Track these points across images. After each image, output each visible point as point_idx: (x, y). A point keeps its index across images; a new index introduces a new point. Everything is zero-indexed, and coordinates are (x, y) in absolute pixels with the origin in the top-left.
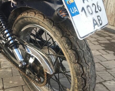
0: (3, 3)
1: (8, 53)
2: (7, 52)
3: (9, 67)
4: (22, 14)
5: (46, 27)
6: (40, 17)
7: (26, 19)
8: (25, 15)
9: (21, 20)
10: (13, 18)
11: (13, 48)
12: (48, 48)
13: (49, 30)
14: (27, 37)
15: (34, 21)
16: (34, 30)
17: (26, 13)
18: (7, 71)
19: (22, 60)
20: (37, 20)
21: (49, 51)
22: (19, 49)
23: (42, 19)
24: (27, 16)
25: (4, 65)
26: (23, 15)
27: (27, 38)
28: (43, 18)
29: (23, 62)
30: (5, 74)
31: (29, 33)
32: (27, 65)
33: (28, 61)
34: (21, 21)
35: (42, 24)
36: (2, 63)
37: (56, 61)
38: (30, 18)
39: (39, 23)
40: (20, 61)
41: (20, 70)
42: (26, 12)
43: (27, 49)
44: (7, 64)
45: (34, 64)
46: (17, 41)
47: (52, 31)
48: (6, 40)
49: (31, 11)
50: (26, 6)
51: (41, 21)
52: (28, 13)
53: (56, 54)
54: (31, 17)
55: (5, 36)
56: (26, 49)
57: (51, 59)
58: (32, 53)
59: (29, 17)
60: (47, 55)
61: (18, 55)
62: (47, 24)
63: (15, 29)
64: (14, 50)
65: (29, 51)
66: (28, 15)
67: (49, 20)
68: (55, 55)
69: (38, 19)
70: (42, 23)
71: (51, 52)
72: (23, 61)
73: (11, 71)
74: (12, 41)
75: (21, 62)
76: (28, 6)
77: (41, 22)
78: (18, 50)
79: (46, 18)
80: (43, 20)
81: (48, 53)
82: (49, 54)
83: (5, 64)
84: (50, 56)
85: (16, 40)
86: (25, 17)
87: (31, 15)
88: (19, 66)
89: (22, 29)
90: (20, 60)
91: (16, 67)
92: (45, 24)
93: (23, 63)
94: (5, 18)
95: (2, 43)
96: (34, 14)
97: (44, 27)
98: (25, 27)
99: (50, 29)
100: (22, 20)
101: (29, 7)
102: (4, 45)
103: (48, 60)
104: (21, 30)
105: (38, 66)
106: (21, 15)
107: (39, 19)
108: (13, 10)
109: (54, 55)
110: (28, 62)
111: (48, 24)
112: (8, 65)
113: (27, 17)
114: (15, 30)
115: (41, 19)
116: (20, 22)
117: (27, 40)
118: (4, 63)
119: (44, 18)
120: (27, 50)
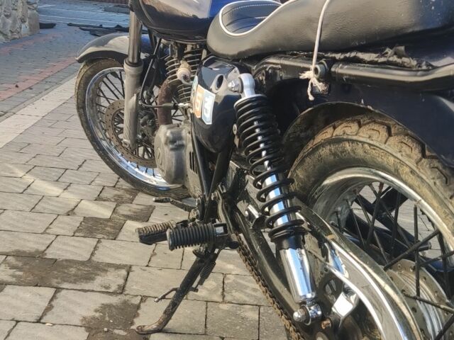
0: (278, 79)
1: (261, 254)
2: (258, 248)
3: (252, 301)
4: (336, 124)
5: (425, 191)
6: (405, 148)
7: (348, 146)
8: (348, 131)
9: (328, 147)
10: (301, 131)
11: (285, 243)
12: (417, 270)
13: (436, 204)
14: (339, 209)
15: (380, 160)
16: (373, 189)
17: (352, 125)
18: (243, 315)
19: (309, 296)
20: (392, 159)
21: (418, 284)
22: (303, 251)
23: (415, 157)
24: (355, 138)
25: (236, 291)
26: (339, 131)
27: (337, 213)
28: (420, 155)
29: (312, 305)
30: (236, 325)
31: (348, 197)
32: (323, 318)
33: (331, 305)
34: (330, 150)
35: (411, 179)
36: (229, 279)
37: (442, 333)
38: (366, 145)
39: (397, 170)
40: (301, 297)
41: (291, 329)
42: (353, 121)
43: (333, 257)
44: (247, 287)
45: (351, 320)
46: (302, 222)
47: (445, 212)
48: (267, 209)
49: (375, 122)
50: (360, 102)
51: (407, 165)
52: (360, 126)
53: (447, 304)
54: (370, 145)
55: (263, 196)
56: (330, 257)
57: (424, 320)
58: (349, 279)
59: (360, 142)
60: (407, 296)
61: (298, 274)
62: (431, 182)
63: (299, 174)
64: (285, 253)
65: (338, 269)
66: (361, 134)
67: (441, 168)
68: (442, 306)
69: (399, 155)
70: (412, 172)
71: (427, 289)
72: (312, 300)
73: (256, 317)
74: (285, 217)
75: (304, 303)
76: (366, 104)
77: (407, 170)
78: (301, 254)
79: (432, 157)
80: (417, 163)
81: (414, 293)
82: (417, 298)
83: (241, 288)
84: (421, 306)
85: (299, 216)
86: (348, 140)
87: (370, 137)
88: (296, 315)
89: (325, 179)
90: (301, 294)
91: (279, 312)
92: (422, 179)
93: (312, 308)
94: (277, 132)
95: (247, 213)
96: (384, 133)
97: (418, 190)
98: (338, 173)
99: (442, 203)
100: (333, 148)
101: (369, 107)
102: (251, 224)
103: (412, 322)
104: (322, 182)
105: (364, 333)
106: (335, 128)
107: (400, 157)
108: (310, 109)
109: (437, 307)
110: (331, 310)
111: (435, 183)
112: (248, 291)
113: (353, 141)
114: (301, 176)
115: (409, 156)
116: (325, 152)
117: (339, 220)
118: (238, 283)
119: (424, 156)
120: (331, 263)
